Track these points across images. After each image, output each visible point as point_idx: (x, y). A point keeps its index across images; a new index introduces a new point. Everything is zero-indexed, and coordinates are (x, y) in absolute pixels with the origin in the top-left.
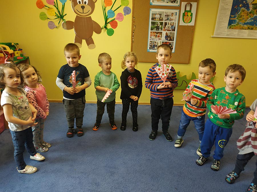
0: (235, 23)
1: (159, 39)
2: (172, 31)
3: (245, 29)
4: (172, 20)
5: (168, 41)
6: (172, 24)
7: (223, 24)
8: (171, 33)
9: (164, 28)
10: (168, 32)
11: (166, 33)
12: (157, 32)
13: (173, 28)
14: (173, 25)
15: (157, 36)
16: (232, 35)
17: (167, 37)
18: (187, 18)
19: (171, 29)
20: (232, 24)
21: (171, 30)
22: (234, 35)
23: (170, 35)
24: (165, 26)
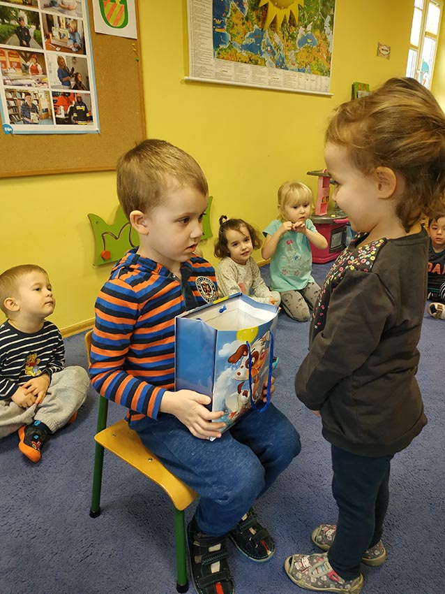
0: (225, 44)
1: (41, 82)
2: (77, 52)
3: (246, 63)
4: (69, 9)
5: (70, 89)
6: (72, 26)
7: (203, 44)
8: (74, 58)
9: (47, 37)
10: (64, 55)
11: (60, 59)
12: (26, 52)
13: (78, 42)
14: (76, 31)
15: (27, 68)
16: (225, 75)
17: (64, 73)
18: (112, 9)
19: (70, 44)
20: (221, 46)
21: (74, 50)
22: (228, 76)
23: (73, 69)
24: (50, 31)
